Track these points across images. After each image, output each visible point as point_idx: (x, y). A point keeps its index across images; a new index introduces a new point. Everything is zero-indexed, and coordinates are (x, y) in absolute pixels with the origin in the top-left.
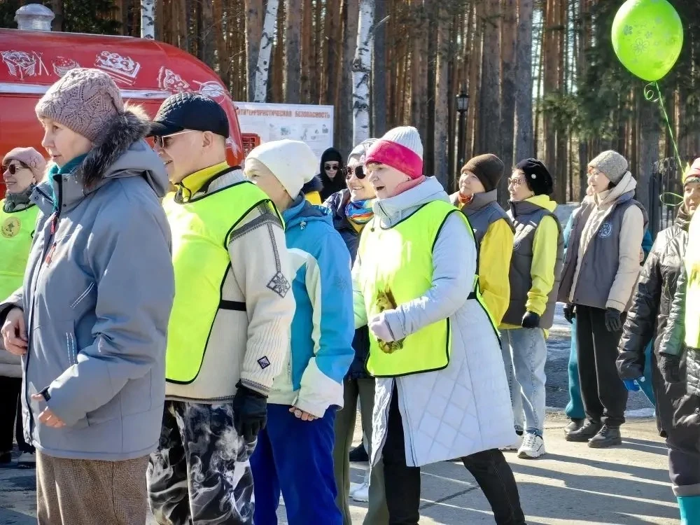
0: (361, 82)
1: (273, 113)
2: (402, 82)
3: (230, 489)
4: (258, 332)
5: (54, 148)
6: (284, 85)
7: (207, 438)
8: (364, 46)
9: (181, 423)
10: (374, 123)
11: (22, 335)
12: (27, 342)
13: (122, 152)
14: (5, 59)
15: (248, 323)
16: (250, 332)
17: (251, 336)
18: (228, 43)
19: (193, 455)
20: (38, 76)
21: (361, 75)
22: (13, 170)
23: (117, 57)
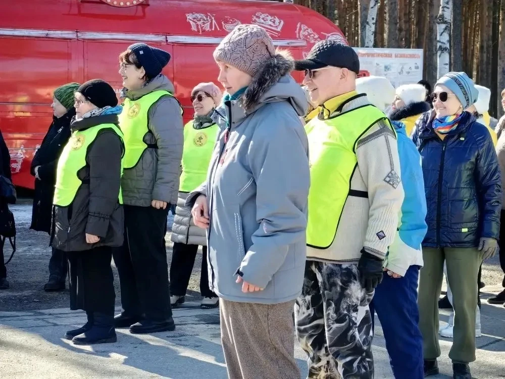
0: (444, 32)
1: (379, 55)
2: (473, 31)
3: (354, 326)
4: (376, 214)
5: (226, 82)
6: (385, 36)
7: (339, 289)
8: (446, 5)
9: (320, 278)
10: (452, 61)
11: (205, 214)
12: (209, 219)
13: (272, 84)
14: (189, 19)
15: (370, 207)
16: (371, 213)
17: (372, 215)
18: (344, 5)
19: (328, 300)
20: (212, 30)
21: (443, 26)
22: (200, 99)
23: (268, 16)
